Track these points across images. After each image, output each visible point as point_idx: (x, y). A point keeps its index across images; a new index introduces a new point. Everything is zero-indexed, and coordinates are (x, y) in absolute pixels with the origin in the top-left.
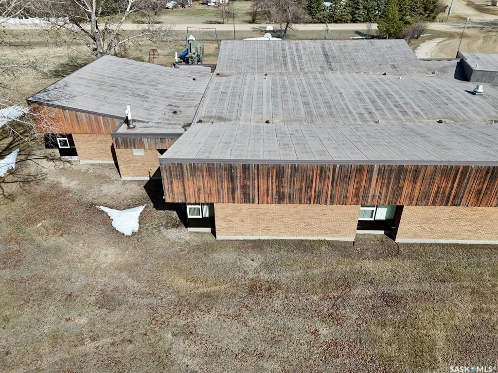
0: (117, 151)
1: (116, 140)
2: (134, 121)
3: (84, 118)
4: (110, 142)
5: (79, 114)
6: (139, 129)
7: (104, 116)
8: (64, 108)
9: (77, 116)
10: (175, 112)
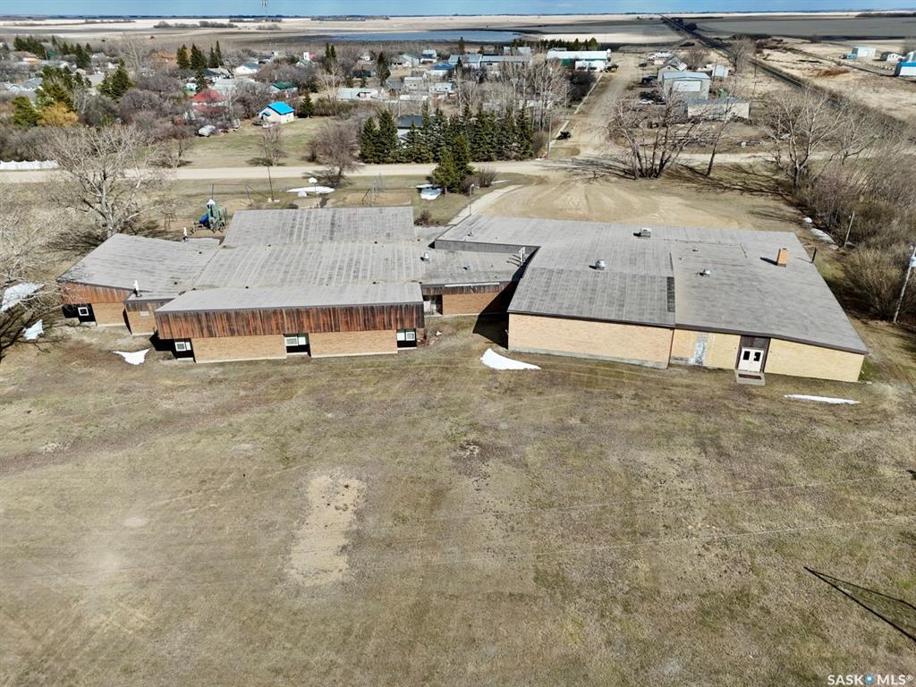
0: (128, 313)
1: (127, 305)
2: (140, 291)
3: (101, 292)
4: (123, 307)
5: (97, 288)
6: (145, 297)
7: (117, 288)
8: (86, 285)
9: (95, 290)
10: (176, 283)
